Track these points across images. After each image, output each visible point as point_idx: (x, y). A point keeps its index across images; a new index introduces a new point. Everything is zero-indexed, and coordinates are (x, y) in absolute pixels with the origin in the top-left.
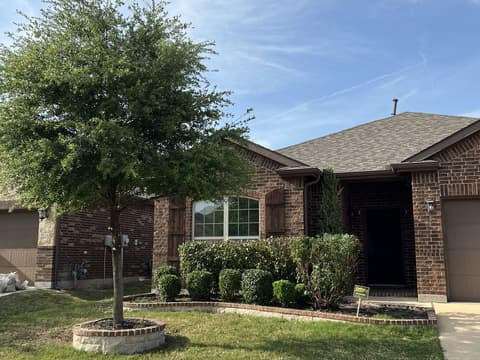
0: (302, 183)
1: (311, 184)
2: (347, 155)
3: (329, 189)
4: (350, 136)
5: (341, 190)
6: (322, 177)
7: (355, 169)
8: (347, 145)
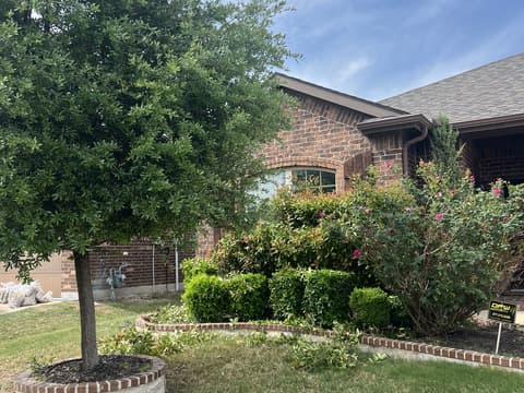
0: (400, 142)
1: (413, 141)
2: (469, 100)
3: (442, 147)
4: (476, 78)
5: (461, 149)
6: (430, 132)
7: (485, 116)
8: (471, 88)
